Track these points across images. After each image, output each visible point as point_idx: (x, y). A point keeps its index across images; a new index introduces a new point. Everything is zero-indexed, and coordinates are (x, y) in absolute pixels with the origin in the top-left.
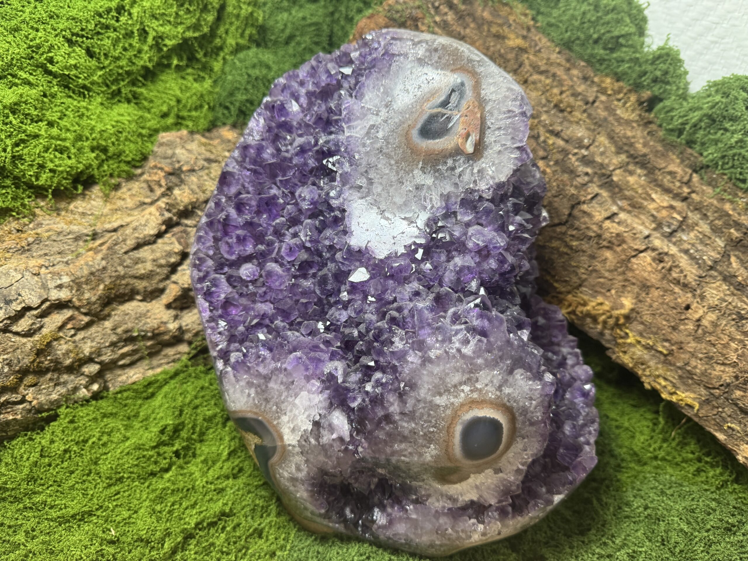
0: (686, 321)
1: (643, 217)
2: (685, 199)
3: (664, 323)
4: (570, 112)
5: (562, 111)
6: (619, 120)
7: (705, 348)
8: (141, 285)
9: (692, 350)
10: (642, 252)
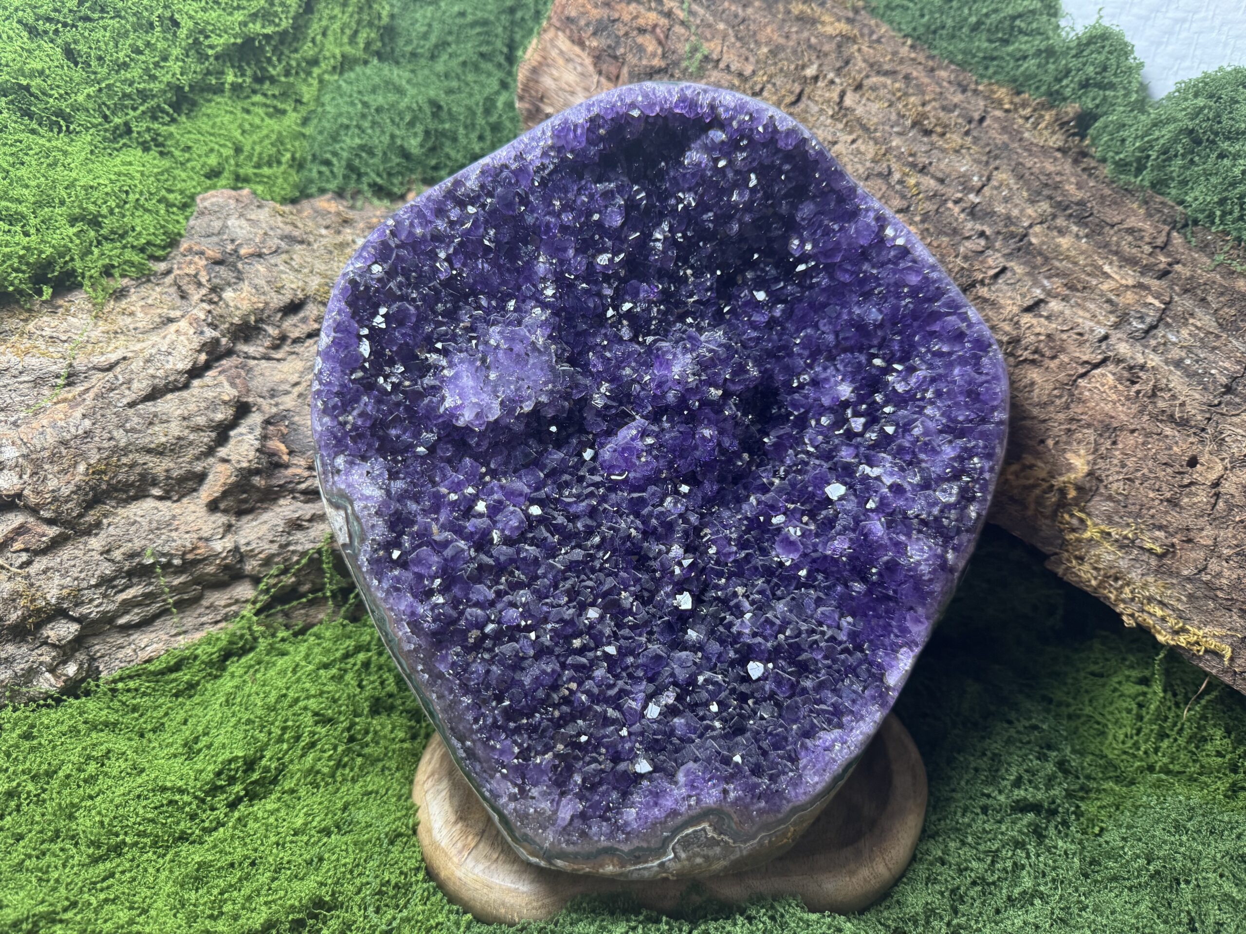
0: (1193, 488)
1: (1092, 306)
2: (1164, 274)
3: (1151, 495)
4: (943, 135)
5: (928, 133)
6: (1029, 149)
7: (1234, 536)
8: (160, 466)
9: (1210, 543)
10: (1096, 366)
